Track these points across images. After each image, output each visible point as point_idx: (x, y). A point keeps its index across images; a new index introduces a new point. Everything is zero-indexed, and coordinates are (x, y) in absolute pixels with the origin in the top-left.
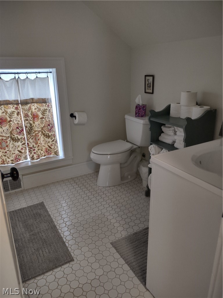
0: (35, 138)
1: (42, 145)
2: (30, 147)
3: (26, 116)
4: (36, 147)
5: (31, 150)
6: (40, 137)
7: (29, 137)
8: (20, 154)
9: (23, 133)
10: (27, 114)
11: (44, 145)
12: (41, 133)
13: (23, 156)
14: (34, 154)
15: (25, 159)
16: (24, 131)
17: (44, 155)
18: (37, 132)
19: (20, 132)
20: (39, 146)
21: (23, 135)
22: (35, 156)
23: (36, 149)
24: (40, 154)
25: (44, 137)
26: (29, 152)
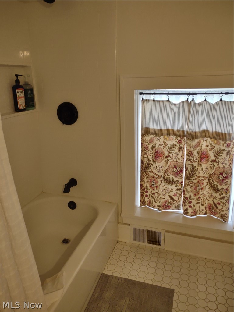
0: (195, 187)
1: (205, 198)
2: (186, 196)
3: (190, 154)
4: (193, 199)
5: (187, 201)
6: (205, 185)
7: (188, 184)
8: (170, 201)
9: (182, 175)
10: (191, 152)
11: (208, 198)
12: (207, 180)
13: (175, 204)
14: (189, 208)
15: (177, 209)
16: (182, 173)
17: (204, 212)
18: (201, 178)
19: (177, 173)
20: (200, 197)
21: (181, 178)
22: (190, 211)
23: (194, 202)
24: (197, 209)
25: (211, 188)
26: (183, 202)
